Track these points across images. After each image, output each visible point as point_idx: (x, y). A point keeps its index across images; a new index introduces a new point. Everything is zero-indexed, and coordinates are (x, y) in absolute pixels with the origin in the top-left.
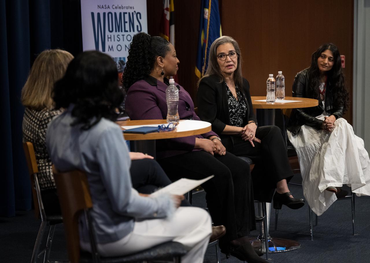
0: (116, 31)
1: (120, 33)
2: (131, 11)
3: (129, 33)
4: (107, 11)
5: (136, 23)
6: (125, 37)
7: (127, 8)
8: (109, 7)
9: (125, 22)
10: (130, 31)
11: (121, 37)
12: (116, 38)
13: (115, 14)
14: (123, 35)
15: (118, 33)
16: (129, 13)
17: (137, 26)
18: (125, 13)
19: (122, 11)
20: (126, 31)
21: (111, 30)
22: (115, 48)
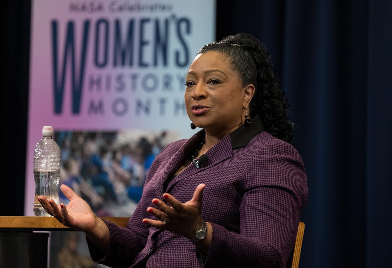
0: (115, 64)
1: (127, 71)
2: (162, 16)
3: (151, 70)
4: (94, 17)
5: (174, 45)
6: (139, 81)
7: (153, 8)
8: (100, 8)
9: (143, 43)
10: (155, 63)
11: (128, 81)
12: (114, 84)
13: (118, 24)
14: (134, 77)
15: (119, 70)
16: (157, 23)
17: (177, 54)
18: (144, 21)
19: (138, 16)
20: (142, 64)
21: (101, 59)
22: (107, 107)
